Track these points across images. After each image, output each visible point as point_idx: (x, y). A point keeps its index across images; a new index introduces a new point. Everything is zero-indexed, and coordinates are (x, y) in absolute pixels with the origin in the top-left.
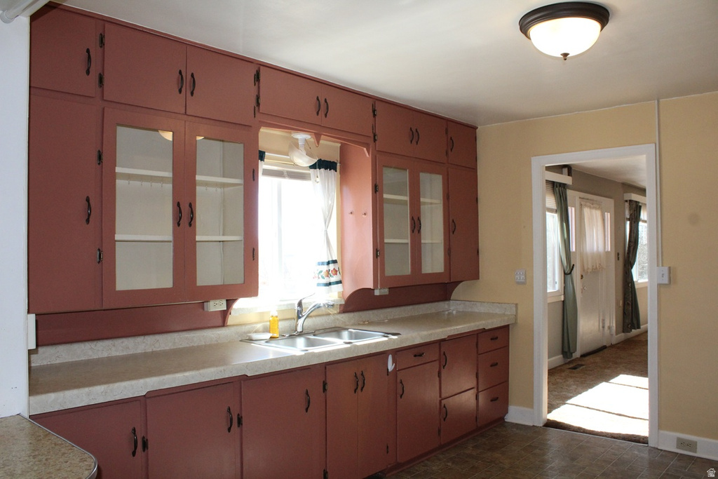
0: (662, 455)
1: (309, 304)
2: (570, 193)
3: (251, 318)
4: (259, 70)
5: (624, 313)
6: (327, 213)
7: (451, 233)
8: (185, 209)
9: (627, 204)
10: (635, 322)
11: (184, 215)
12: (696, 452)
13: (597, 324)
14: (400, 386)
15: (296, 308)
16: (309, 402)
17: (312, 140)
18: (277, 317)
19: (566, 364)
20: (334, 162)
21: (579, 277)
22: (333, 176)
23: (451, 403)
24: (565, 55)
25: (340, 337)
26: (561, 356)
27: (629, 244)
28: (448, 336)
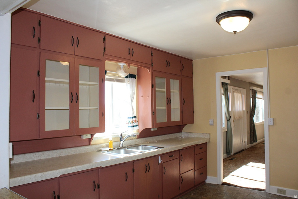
0: (271, 196)
1: (125, 135)
2: (229, 87)
3: (101, 141)
4: (105, 36)
5: (250, 136)
6: (132, 96)
7: (183, 104)
8: (74, 95)
9: (251, 91)
10: (255, 139)
11: (74, 98)
12: (285, 194)
13: (240, 141)
14: (164, 169)
15: (120, 137)
16: (127, 177)
17: (127, 66)
18: (112, 141)
19: (228, 157)
20: (135, 75)
21: (233, 121)
22: (134, 81)
23: (184, 176)
24: (235, 32)
25: (138, 148)
26: (226, 154)
27: (252, 108)
28: (183, 148)
